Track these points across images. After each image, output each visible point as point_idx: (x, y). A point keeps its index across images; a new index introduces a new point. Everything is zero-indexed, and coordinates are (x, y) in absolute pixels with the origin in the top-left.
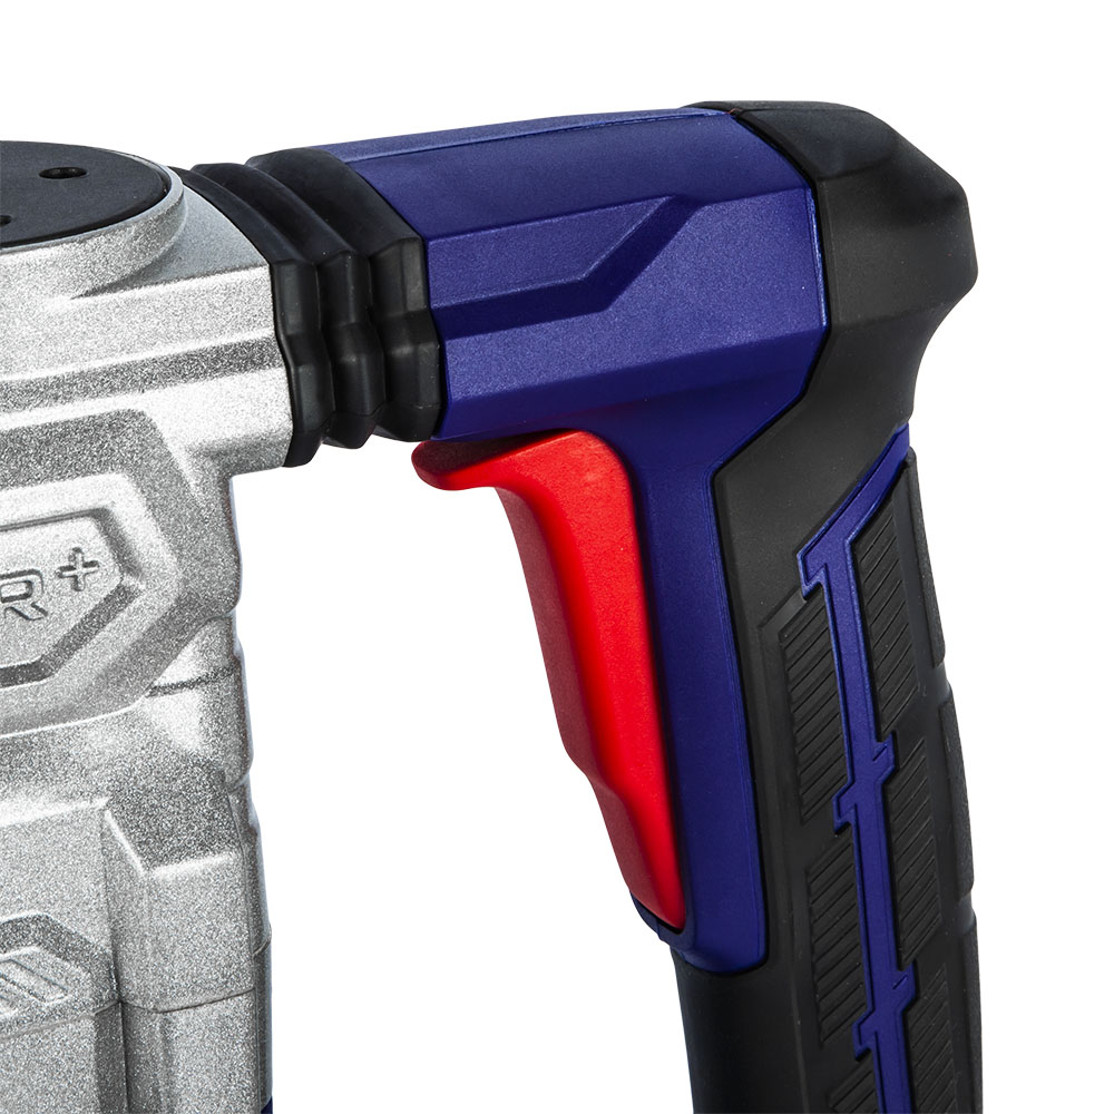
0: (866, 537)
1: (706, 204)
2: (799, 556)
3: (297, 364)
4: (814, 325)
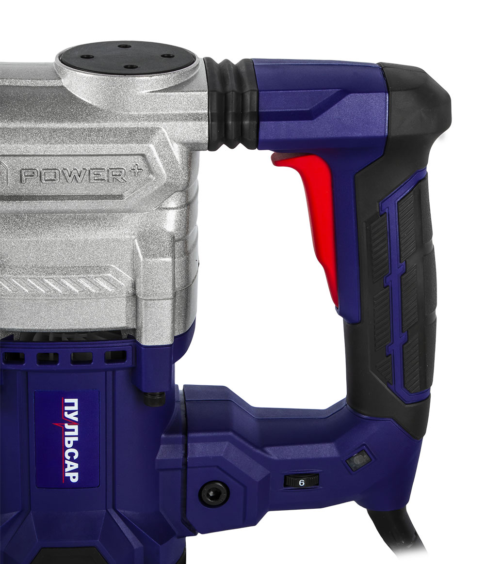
0: (402, 201)
1: (352, 93)
2: (380, 203)
3: (212, 121)
4: (383, 134)
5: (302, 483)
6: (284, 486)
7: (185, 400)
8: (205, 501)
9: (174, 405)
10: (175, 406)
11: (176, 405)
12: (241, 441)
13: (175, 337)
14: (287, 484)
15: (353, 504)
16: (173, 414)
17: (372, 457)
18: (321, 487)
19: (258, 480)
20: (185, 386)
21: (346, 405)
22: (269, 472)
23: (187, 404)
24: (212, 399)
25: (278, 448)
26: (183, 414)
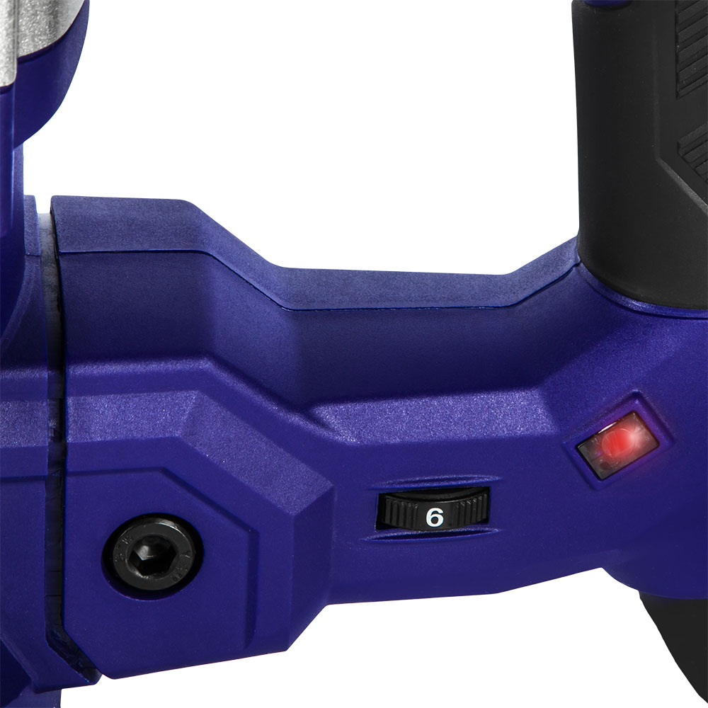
5: (435, 517)
6: (378, 528)
7: (58, 254)
8: (124, 579)
9: (22, 268)
10: (26, 273)
11: (30, 268)
12: (241, 387)
13: (22, 61)
14: (387, 521)
15: (599, 576)
16: (20, 299)
17: (660, 434)
18: (497, 530)
19: (293, 512)
20: (57, 202)
21: (577, 265)
22: (329, 484)
23: (63, 264)
24: (146, 247)
25: (358, 407)
26: (50, 297)
